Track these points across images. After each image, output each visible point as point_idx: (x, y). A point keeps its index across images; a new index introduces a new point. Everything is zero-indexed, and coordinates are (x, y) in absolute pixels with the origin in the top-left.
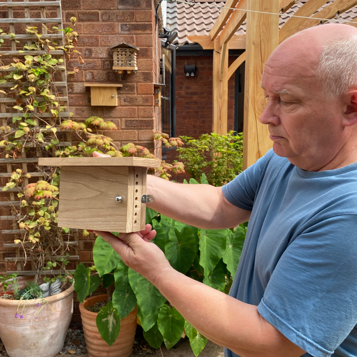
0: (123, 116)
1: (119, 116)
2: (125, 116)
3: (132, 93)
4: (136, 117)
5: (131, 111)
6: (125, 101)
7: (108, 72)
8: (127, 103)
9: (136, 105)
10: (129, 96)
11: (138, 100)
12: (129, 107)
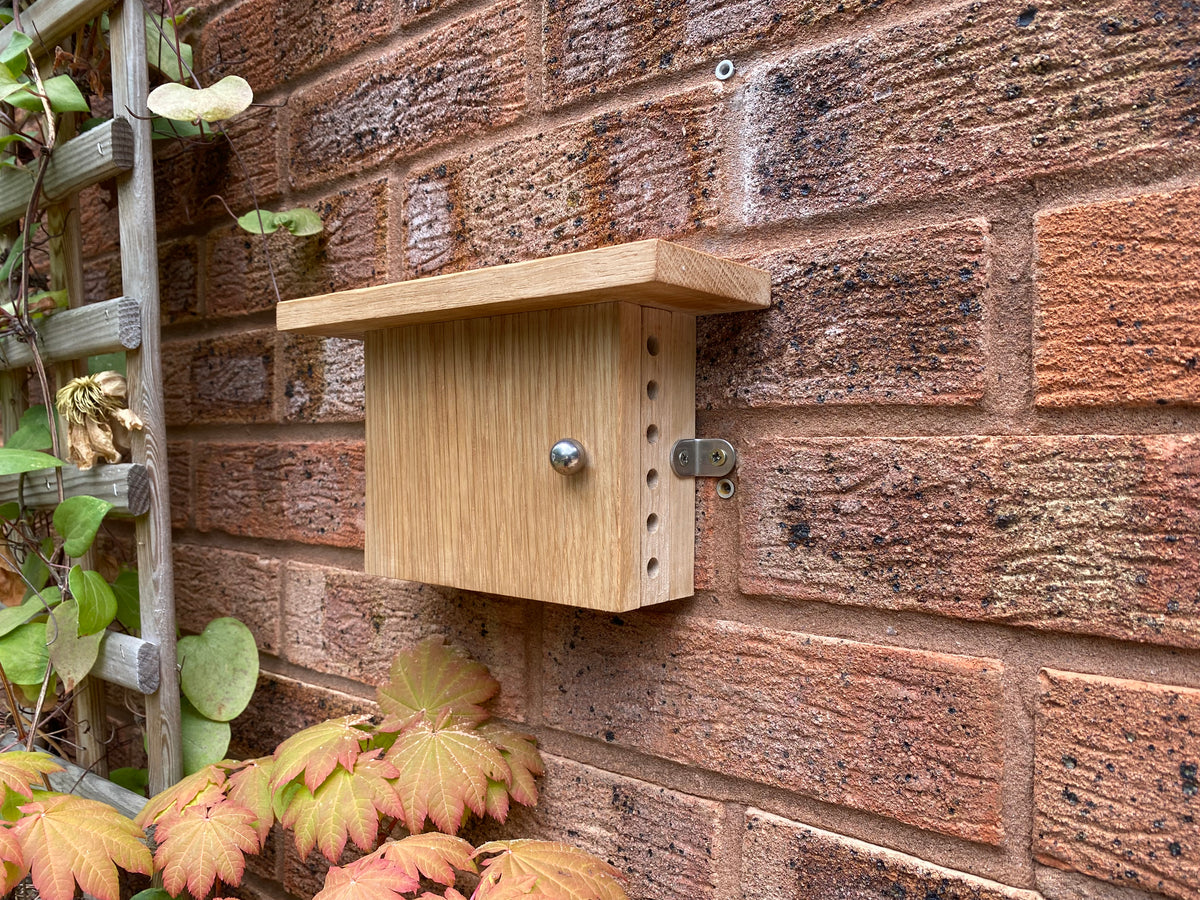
0: (768, 774)
1: (714, 759)
2: (798, 774)
3: (917, 392)
4: (996, 850)
5: (901, 713)
6: (798, 535)
7: (599, 129)
8: (833, 573)
9: (1002, 625)
10: (879, 442)
11: (1038, 538)
12: (867, 640)
